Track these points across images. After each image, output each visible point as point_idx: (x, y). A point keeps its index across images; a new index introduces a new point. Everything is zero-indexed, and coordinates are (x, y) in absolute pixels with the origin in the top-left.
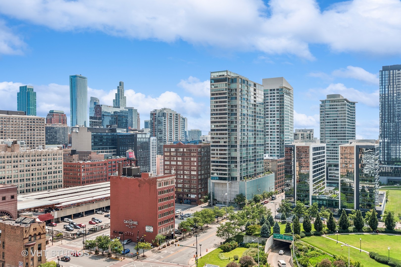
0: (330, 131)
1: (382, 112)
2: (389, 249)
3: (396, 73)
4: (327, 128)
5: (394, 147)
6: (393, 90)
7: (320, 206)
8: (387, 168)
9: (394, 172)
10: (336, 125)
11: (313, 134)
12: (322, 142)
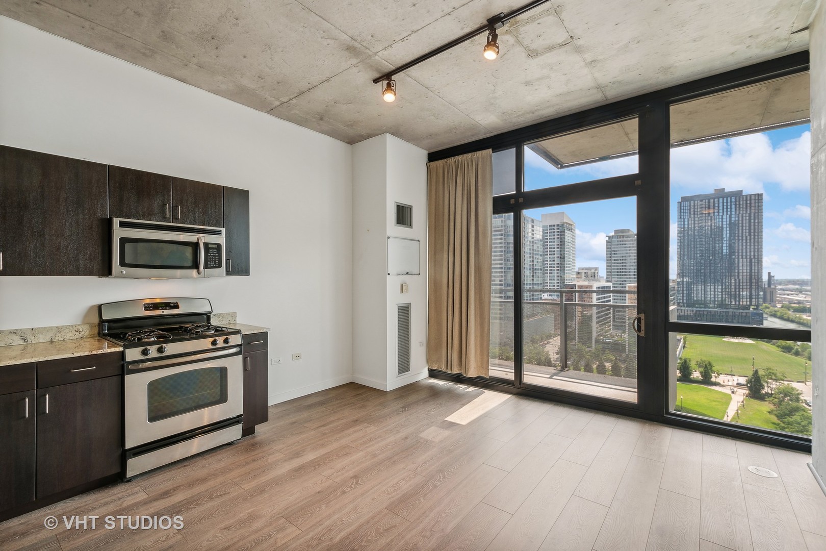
0: (618, 269)
2: (682, 397)
3: (699, 204)
4: (615, 266)
5: (695, 287)
6: (694, 224)
7: (604, 350)
8: (686, 311)
9: (695, 316)
10: (625, 263)
11: (598, 273)
12: (608, 281)
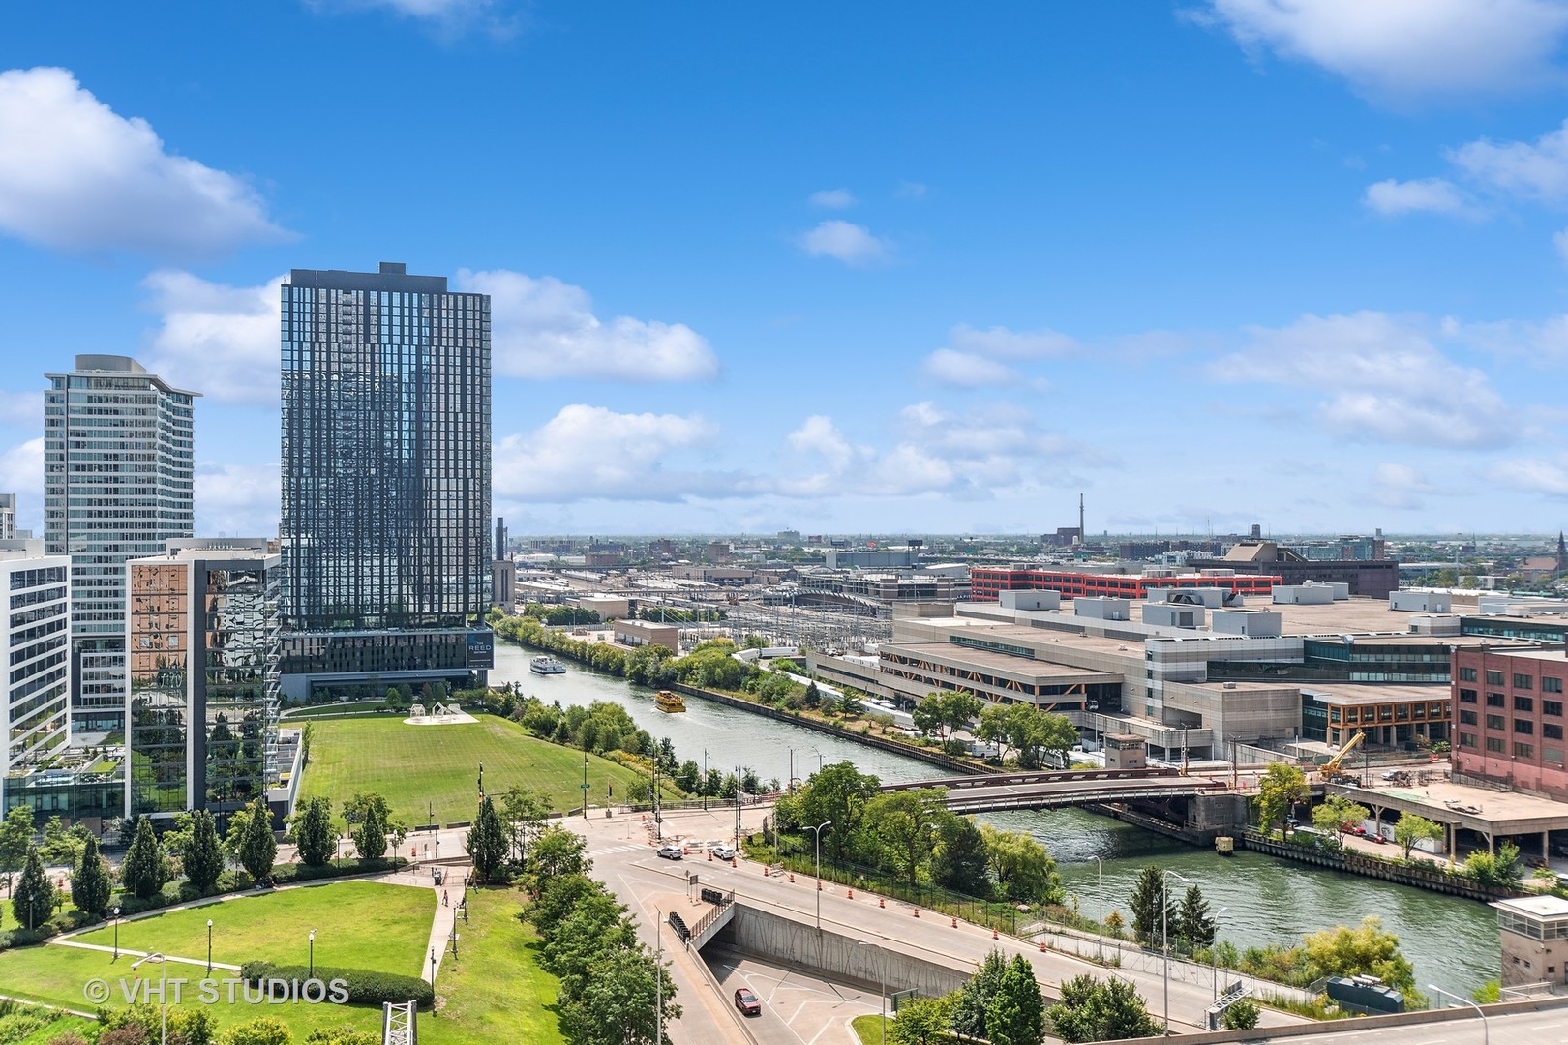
0: (90, 502)
1: (290, 435)
2: (311, 937)
6: (329, 362)
8: (306, 642)
12: (52, 549)
